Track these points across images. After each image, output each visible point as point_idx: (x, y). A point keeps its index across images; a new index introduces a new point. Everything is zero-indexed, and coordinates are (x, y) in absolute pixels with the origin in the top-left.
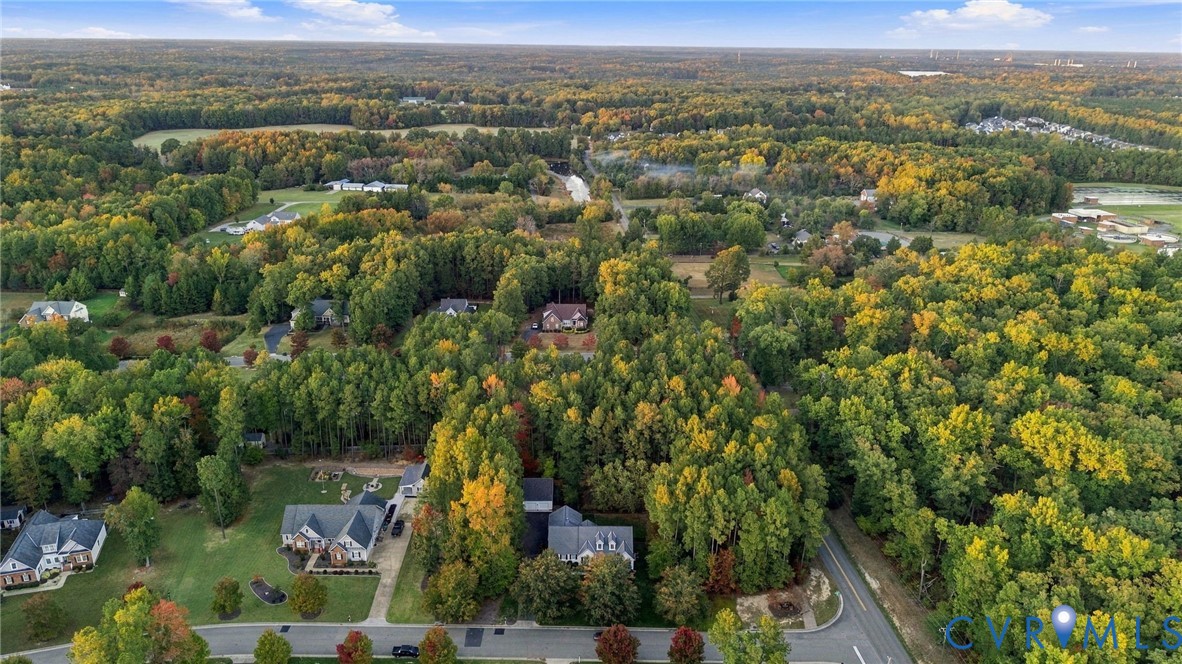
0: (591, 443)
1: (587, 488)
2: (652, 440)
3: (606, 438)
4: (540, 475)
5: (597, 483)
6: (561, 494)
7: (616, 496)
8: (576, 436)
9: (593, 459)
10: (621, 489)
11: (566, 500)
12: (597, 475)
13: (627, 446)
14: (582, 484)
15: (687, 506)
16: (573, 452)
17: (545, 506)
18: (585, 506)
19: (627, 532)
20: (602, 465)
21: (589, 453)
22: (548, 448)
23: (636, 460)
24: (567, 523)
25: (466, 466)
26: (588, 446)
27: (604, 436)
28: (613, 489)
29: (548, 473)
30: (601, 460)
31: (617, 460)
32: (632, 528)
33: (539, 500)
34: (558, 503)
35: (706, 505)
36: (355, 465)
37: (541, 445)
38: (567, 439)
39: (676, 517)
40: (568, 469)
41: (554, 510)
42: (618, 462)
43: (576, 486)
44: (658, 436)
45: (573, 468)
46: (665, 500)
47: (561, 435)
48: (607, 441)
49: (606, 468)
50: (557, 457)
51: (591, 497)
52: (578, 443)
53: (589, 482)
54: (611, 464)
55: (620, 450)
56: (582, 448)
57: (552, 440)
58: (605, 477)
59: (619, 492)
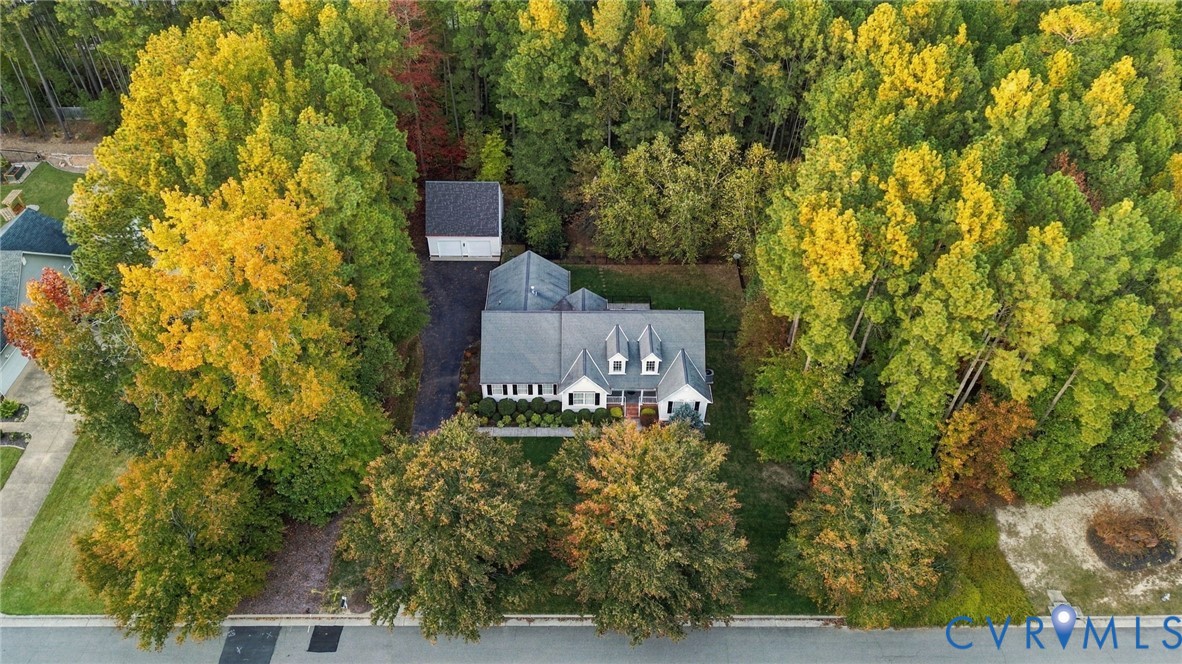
0: (591, 92)
1: (580, 206)
2: (752, 83)
3: (632, 77)
4: (473, 174)
5: (607, 196)
6: (522, 219)
7: (658, 229)
8: (552, 72)
9: (597, 134)
10: (668, 210)
11: (532, 233)
12: (608, 176)
13: (687, 100)
14: (569, 196)
15: (925, 282)
16: (546, 116)
17: (486, 247)
18: (578, 249)
19: (687, 328)
20: (618, 147)
21: (588, 119)
22: (488, 110)
23: (710, 136)
24: (532, 300)
25: (195, 148)
26: (583, 101)
27: (626, 72)
28: (647, 211)
29: (489, 169)
30: (614, 137)
31: (660, 135)
32: (700, 316)
33: (468, 234)
34: (516, 239)
35: (993, 279)
36: (70, 147)
37: (471, 101)
38: (530, 80)
39: (874, 313)
40: (535, 159)
41: (505, 257)
42: (661, 142)
43: (555, 203)
44: (774, 69)
45: (545, 158)
46: (848, 259)
47: (514, 71)
48: (634, 85)
49: (630, 159)
50: (510, 130)
51: (590, 230)
52: (558, 93)
53: (588, 191)
54: (641, 148)
55: (670, 113)
56: (568, 105)
57: (495, 85)
58: (628, 180)
59: (663, 216)
